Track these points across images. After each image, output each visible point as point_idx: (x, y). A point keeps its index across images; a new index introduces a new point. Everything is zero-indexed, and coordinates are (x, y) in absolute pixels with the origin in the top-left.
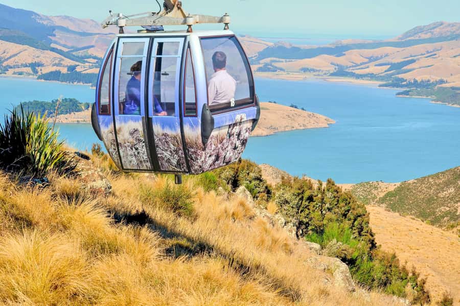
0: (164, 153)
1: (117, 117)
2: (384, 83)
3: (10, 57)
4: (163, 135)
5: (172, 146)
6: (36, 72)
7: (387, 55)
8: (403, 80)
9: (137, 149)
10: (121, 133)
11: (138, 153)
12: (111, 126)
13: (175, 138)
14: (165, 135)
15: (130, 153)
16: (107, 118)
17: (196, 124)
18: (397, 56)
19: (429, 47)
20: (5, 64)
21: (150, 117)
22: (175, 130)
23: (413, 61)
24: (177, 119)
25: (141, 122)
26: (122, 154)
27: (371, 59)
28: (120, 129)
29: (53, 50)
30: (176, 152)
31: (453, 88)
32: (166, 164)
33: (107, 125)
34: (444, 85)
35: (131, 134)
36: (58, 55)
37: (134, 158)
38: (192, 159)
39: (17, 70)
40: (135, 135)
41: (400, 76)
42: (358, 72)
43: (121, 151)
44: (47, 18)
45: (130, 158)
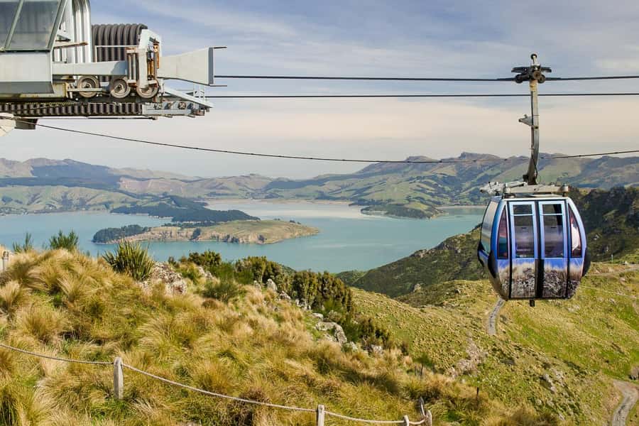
0: (549, 285)
1: (514, 260)
2: (353, 202)
3: (91, 199)
4: (552, 271)
5: (558, 279)
6: (107, 207)
7: (353, 184)
8: (364, 200)
9: (527, 283)
10: (516, 272)
11: (528, 286)
12: (508, 267)
13: (562, 273)
14: (554, 272)
15: (519, 286)
16: (504, 261)
17: (580, 262)
18: (360, 184)
19: (381, 177)
20: (88, 203)
21: (542, 258)
22: (563, 268)
23: (370, 188)
24: (565, 260)
25: (534, 263)
26: (512, 287)
27: (343, 187)
28: (515, 269)
29: (121, 192)
30: (560, 283)
31: (397, 205)
32: (548, 293)
33: (504, 266)
34: (392, 203)
35: (524, 272)
36: (125, 195)
37: (523, 290)
38: (572, 288)
39: (96, 207)
40: (528, 273)
41: (363, 198)
42: (334, 196)
43: (513, 285)
44: (115, 170)
45: (519, 290)
